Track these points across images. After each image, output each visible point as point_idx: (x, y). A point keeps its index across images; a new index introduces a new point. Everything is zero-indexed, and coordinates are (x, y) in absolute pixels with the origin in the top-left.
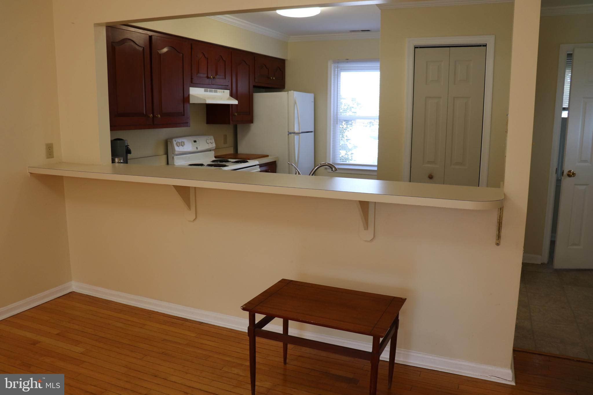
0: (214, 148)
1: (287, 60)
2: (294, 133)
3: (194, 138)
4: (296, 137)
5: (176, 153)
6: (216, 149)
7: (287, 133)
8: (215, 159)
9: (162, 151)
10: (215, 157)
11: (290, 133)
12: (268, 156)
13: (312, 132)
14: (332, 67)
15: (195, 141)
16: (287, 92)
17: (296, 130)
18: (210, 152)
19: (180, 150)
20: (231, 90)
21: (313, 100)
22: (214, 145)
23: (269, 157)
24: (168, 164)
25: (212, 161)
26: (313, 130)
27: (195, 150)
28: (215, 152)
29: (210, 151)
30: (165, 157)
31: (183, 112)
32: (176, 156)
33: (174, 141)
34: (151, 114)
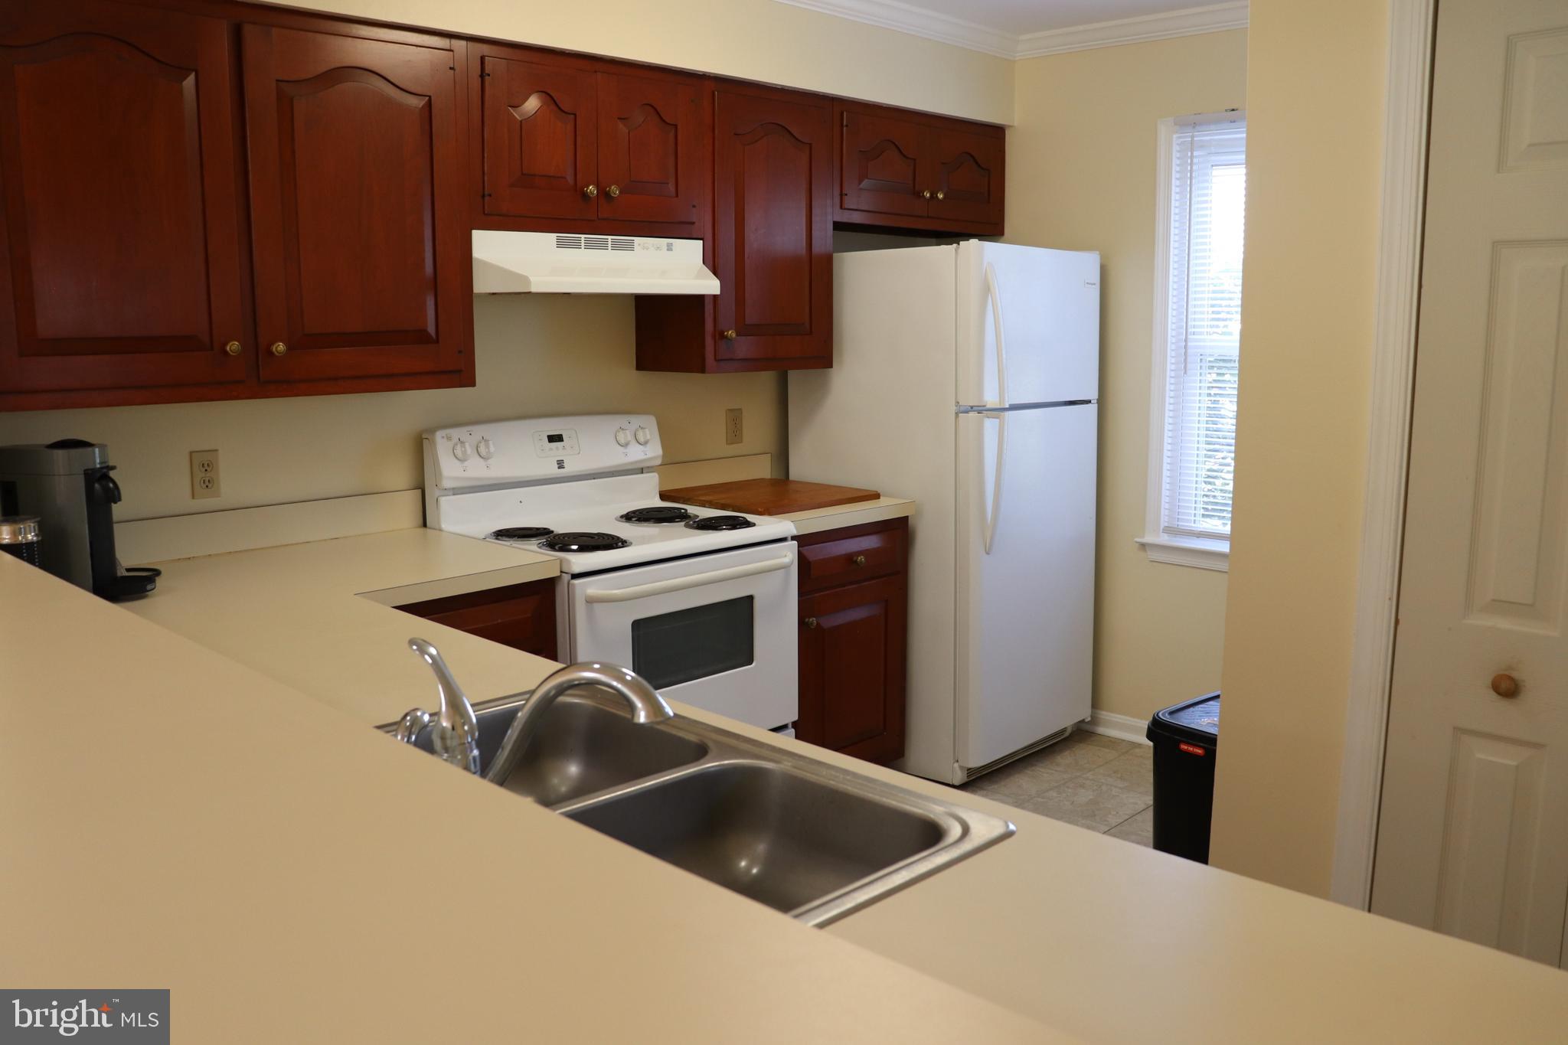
0: (659, 462)
1: (1009, 126)
2: (981, 409)
3: (554, 426)
4: (990, 425)
5: (447, 484)
6: (669, 462)
7: (953, 409)
8: (657, 503)
9: (398, 474)
10: (664, 496)
11: (962, 410)
12: (876, 496)
13: (1089, 402)
14: (1172, 143)
15: (555, 438)
16: (955, 245)
17: (991, 399)
18: (642, 475)
19: (467, 474)
20: (709, 236)
21: (1096, 279)
22: (652, 451)
23: (883, 501)
24: (425, 525)
25: (622, 517)
26: (1093, 395)
27: (553, 470)
28: (659, 474)
29: (642, 470)
30: (411, 498)
31: (431, 329)
32: (454, 495)
33: (443, 437)
34: (232, 341)
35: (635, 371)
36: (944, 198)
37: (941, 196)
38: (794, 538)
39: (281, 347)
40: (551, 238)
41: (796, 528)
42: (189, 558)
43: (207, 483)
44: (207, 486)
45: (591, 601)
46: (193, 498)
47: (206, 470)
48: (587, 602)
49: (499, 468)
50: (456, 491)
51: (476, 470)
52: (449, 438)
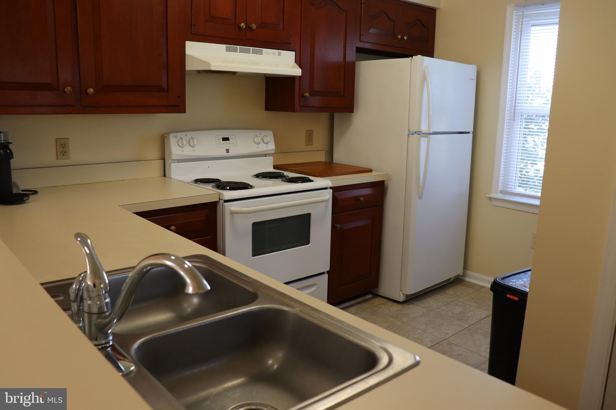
0: (273, 152)
2: (419, 133)
3: (226, 134)
4: (423, 141)
5: (174, 157)
6: (279, 152)
7: (407, 133)
9: (154, 152)
10: (275, 167)
11: (411, 133)
12: (370, 171)
13: (469, 133)
14: (513, 15)
15: (226, 139)
16: (410, 58)
17: (424, 128)
18: (266, 157)
19: (183, 154)
20: (298, 50)
21: (475, 77)
22: (271, 146)
23: (374, 173)
24: (165, 176)
25: (254, 175)
26: (471, 129)
27: (224, 153)
28: (273, 157)
29: (265, 155)
30: (159, 163)
31: (165, 86)
32: (178, 162)
33: (173, 137)
34: (67, 87)
35: (264, 111)
36: (408, 38)
37: (406, 38)
38: (331, 188)
39: (91, 90)
40: (224, 46)
41: (332, 183)
42: (55, 186)
43: (64, 153)
44: (64, 154)
45: (233, 213)
46: (57, 159)
47: (63, 147)
48: (231, 213)
49: (199, 152)
50: (179, 161)
51: (188, 152)
52: (176, 137)
